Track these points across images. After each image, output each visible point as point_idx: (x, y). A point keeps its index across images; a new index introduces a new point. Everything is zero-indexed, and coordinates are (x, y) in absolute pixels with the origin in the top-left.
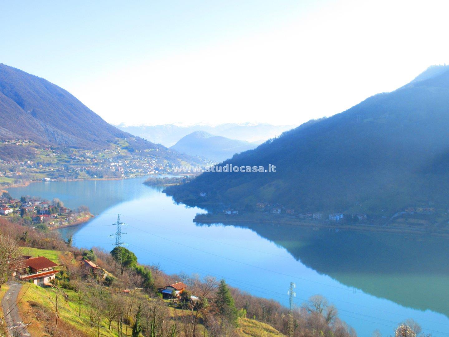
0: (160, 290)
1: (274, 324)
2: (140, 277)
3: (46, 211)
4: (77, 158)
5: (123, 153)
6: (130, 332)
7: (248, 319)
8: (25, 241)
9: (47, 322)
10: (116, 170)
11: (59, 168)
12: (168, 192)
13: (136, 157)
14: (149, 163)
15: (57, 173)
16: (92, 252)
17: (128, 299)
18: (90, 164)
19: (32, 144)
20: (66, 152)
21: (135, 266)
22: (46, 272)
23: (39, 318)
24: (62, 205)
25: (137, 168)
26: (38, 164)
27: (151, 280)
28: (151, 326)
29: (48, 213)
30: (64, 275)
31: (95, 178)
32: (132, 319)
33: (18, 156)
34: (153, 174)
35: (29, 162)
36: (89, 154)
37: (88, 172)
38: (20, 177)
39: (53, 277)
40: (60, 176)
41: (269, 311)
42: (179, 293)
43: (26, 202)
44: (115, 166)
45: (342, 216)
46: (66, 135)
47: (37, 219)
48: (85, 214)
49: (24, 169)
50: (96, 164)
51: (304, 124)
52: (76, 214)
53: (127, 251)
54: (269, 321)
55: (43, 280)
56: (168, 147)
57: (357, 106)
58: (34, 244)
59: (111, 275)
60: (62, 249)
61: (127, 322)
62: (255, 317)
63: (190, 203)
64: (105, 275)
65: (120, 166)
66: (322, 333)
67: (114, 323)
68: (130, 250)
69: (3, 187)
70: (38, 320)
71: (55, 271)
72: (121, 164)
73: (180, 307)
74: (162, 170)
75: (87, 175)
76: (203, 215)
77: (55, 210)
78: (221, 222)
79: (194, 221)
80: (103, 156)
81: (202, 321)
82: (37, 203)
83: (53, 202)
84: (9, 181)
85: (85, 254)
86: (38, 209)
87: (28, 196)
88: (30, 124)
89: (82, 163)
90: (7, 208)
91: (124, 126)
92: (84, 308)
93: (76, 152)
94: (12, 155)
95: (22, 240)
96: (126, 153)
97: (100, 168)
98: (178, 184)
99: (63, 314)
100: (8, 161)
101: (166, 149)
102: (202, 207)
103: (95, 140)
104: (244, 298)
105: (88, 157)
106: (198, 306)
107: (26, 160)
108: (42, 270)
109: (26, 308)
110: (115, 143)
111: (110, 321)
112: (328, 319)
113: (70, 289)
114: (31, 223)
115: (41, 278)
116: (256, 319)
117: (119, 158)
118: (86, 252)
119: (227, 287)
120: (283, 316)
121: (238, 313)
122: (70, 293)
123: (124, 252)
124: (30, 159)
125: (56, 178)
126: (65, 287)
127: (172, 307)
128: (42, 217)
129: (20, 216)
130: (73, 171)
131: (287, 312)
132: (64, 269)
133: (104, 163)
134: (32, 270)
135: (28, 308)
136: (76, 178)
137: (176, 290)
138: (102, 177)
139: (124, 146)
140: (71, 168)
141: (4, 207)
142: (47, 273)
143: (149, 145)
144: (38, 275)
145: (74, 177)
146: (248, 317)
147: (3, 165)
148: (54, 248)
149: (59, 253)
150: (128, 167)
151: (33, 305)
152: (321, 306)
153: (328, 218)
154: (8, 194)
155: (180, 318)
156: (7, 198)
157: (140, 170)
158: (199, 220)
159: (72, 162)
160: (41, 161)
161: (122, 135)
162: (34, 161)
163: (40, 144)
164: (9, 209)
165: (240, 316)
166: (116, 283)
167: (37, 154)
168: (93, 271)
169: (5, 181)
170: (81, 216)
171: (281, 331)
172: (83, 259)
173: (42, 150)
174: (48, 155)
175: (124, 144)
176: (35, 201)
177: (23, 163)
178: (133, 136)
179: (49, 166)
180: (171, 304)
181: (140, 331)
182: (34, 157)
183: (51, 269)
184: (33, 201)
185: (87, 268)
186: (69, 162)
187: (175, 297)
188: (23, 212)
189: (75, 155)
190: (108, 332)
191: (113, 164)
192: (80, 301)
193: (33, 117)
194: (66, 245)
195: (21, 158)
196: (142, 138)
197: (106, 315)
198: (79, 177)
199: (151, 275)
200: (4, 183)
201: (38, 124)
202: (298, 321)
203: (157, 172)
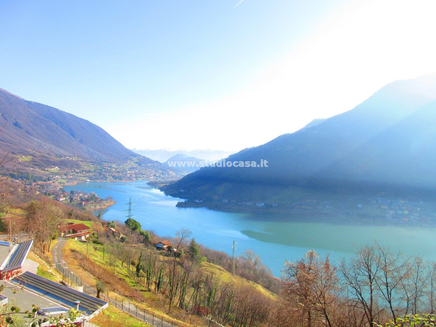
0: (155, 245)
1: (224, 266)
2: (142, 236)
3: (86, 199)
4: (107, 168)
5: (135, 165)
6: (135, 269)
7: (208, 263)
8: (71, 215)
9: (80, 261)
10: (130, 176)
11: (95, 174)
12: (161, 189)
13: (143, 168)
14: (150, 172)
15: (94, 177)
16: (113, 222)
17: (134, 250)
18: (114, 172)
19: (79, 159)
20: (99, 164)
21: (139, 231)
22: (83, 232)
23: (76, 258)
24: (96, 195)
25: (143, 174)
26: (82, 171)
27: (150, 239)
28: (148, 265)
29: (87, 200)
30: (95, 236)
31: (117, 180)
32: (136, 262)
33: (70, 166)
34: (152, 179)
35: (76, 170)
36: (114, 166)
37: (113, 177)
38: (71, 179)
39: (88, 236)
40: (96, 178)
41: (220, 259)
42: (166, 247)
43: (74, 194)
44: (130, 173)
45: (263, 204)
46: (100, 154)
47: (81, 204)
48: (111, 201)
49: (73, 174)
50: (118, 172)
51: (242, 150)
52: (105, 201)
53: (135, 221)
54: (220, 264)
55: (81, 238)
56: (162, 162)
57: (272, 141)
58: (77, 217)
59: (124, 236)
60: (95, 221)
61: (133, 264)
62: (212, 262)
63: (174, 195)
64: (121, 236)
65: (133, 173)
66: (252, 272)
67: (125, 264)
68: (137, 221)
69: (60, 185)
70: (75, 259)
71: (89, 232)
72: (133, 172)
73: (166, 255)
74: (158, 176)
75: (112, 178)
76: (182, 203)
77: (92, 199)
78: (192, 207)
79: (176, 206)
80: (123, 167)
81: (179, 263)
82: (81, 195)
83: (91, 194)
84: (64, 181)
85: (109, 224)
86: (81, 198)
87: (76, 190)
88: (78, 147)
89: (110, 171)
90: (62, 197)
91: (136, 150)
92: (106, 255)
93: (106, 164)
94: (66, 165)
95: (70, 215)
96: (137, 166)
97: (121, 174)
98: (168, 184)
99: (92, 258)
100: (64, 169)
101: (161, 164)
102: (181, 198)
103: (118, 158)
104: (205, 250)
105: (113, 168)
106: (177, 255)
107: (75, 169)
108: (81, 232)
109: (68, 252)
110: (130, 160)
111: (123, 263)
112: (255, 264)
113: (97, 243)
114: (77, 206)
115: (80, 237)
116: (212, 263)
117: (132, 169)
118: (110, 222)
119: (195, 243)
120: (229, 261)
121: (202, 259)
122: (98, 246)
123: (133, 222)
124: (77, 168)
125: (93, 180)
126: (94, 242)
127: (162, 255)
128: (84, 203)
129: (70, 202)
130: (104, 176)
131: (231, 259)
132: (95, 232)
133: (123, 171)
134: (74, 232)
135: (69, 252)
136: (106, 180)
137: (164, 245)
138: (122, 180)
139: (135, 161)
140: (103, 174)
141: (60, 196)
142: (84, 234)
143: (150, 161)
144: (78, 235)
145: (104, 180)
146: (207, 262)
147: (61, 172)
148: (90, 220)
149: (92, 222)
150: (137, 174)
151: (73, 251)
152: (251, 257)
153: (255, 205)
154: (62, 189)
155: (166, 261)
156: (62, 191)
157: (144, 176)
158: (179, 205)
159: (103, 170)
160: (84, 169)
161: (135, 155)
162: (80, 169)
163: (84, 159)
164: (63, 198)
165: (203, 261)
166: (127, 240)
167: (82, 165)
168: (113, 234)
169: (61, 181)
170: (108, 203)
171: (228, 270)
172: (108, 226)
173: (85, 163)
174: (89, 166)
175: (136, 161)
176: (80, 193)
177: (73, 171)
178: (141, 156)
179: (89, 172)
180: (161, 254)
181: (141, 268)
182: (80, 167)
183: (87, 231)
184: (78, 193)
185: (110, 231)
186: (101, 170)
187: (163, 249)
188: (71, 199)
189: (106, 166)
190: (121, 269)
191: (129, 172)
192: (103, 251)
193: (80, 143)
194: (97, 218)
195: (72, 167)
196: (147, 157)
197: (120, 259)
198: (107, 179)
199: (149, 236)
200: (61, 182)
201: (83, 147)
202: (237, 265)
203: (155, 177)
